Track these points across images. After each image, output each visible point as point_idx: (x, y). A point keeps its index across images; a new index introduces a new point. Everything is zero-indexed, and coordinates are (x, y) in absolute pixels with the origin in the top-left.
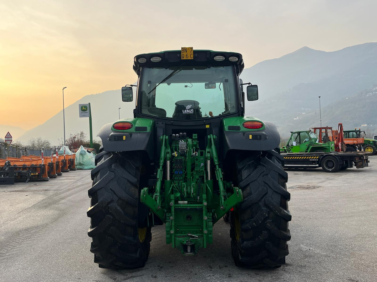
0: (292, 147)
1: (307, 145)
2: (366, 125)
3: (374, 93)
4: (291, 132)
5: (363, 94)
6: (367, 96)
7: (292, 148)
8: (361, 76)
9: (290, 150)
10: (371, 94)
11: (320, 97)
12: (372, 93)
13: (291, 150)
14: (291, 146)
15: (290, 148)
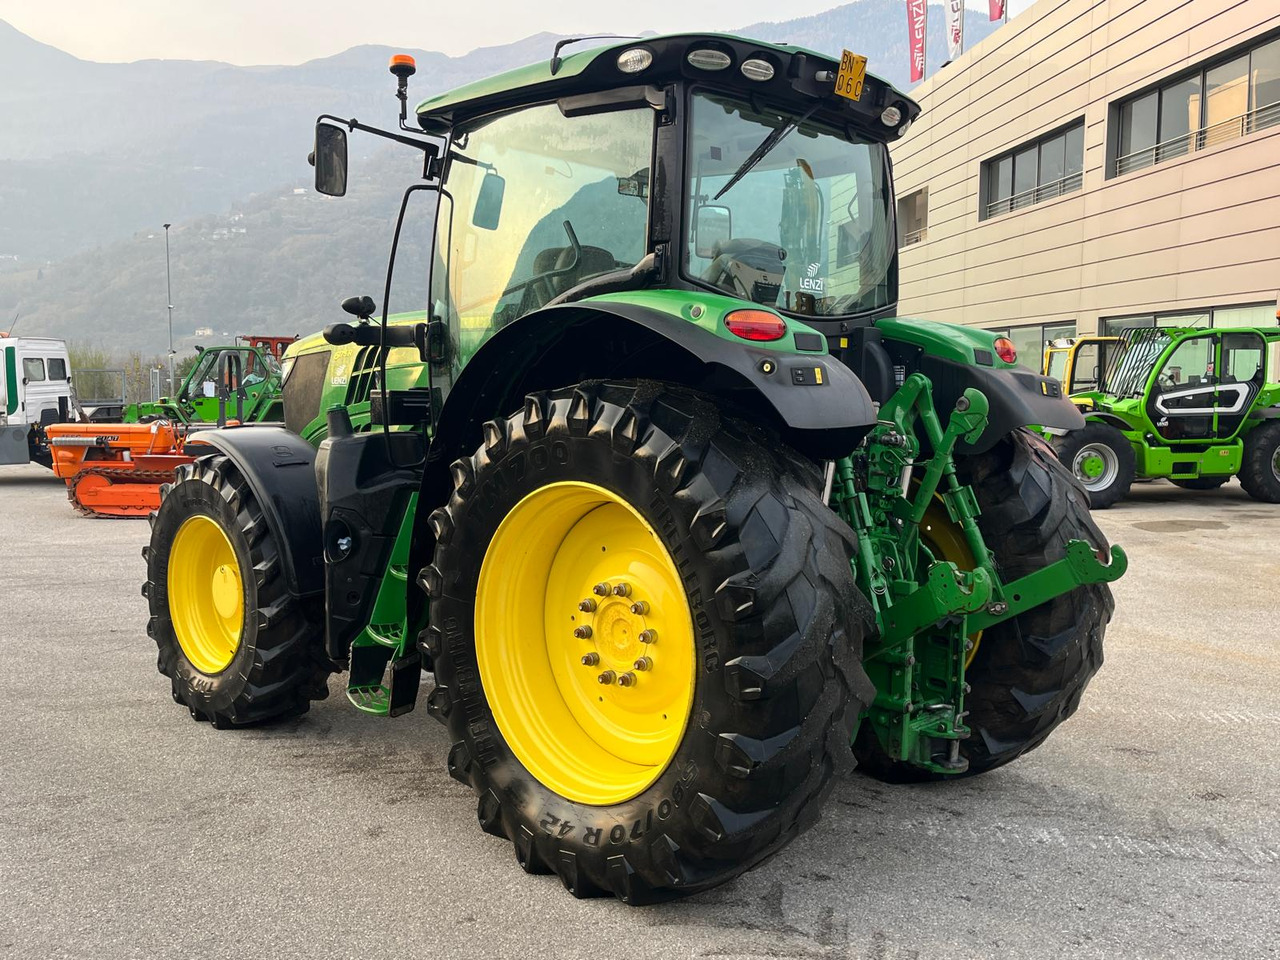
0: (200, 400)
1: (254, 395)
2: (208, 332)
3: (234, 230)
4: (197, 348)
5: (203, 230)
6: (215, 237)
7: (201, 404)
8: (196, 168)
9: (192, 413)
10: (225, 232)
11: (167, 226)
12: (230, 232)
13: (194, 411)
14: (197, 396)
15: (193, 404)
